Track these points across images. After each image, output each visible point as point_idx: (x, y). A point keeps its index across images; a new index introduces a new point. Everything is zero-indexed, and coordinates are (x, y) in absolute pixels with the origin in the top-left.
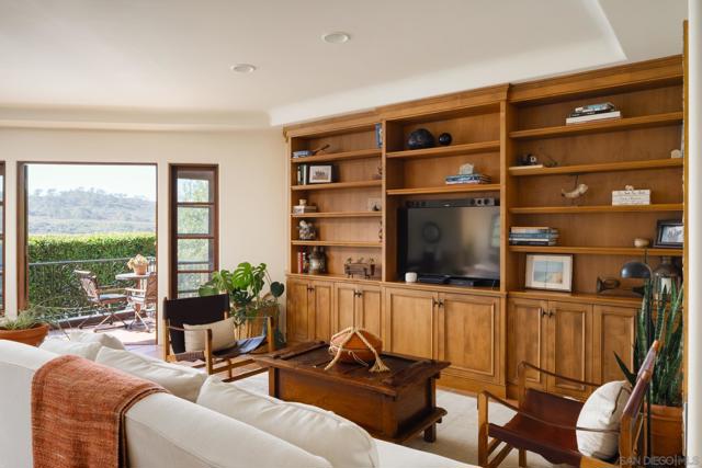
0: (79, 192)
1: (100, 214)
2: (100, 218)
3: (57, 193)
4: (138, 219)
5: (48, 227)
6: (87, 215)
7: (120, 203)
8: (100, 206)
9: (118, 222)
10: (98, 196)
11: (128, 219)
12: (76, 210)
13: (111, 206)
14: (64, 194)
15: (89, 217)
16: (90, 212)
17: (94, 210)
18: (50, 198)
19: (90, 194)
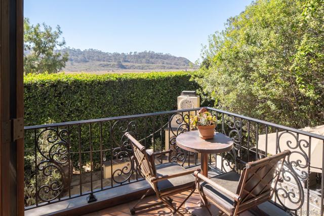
0: (145, 52)
1: (153, 62)
2: (153, 63)
3: (137, 54)
4: (167, 64)
5: (134, 67)
6: (148, 62)
7: (160, 57)
8: (153, 58)
9: (160, 65)
10: (152, 54)
11: (163, 63)
12: (144, 60)
13: (157, 58)
14: (140, 53)
15: (148, 63)
16: (149, 61)
17: (151, 60)
18: (135, 56)
19: (149, 53)
